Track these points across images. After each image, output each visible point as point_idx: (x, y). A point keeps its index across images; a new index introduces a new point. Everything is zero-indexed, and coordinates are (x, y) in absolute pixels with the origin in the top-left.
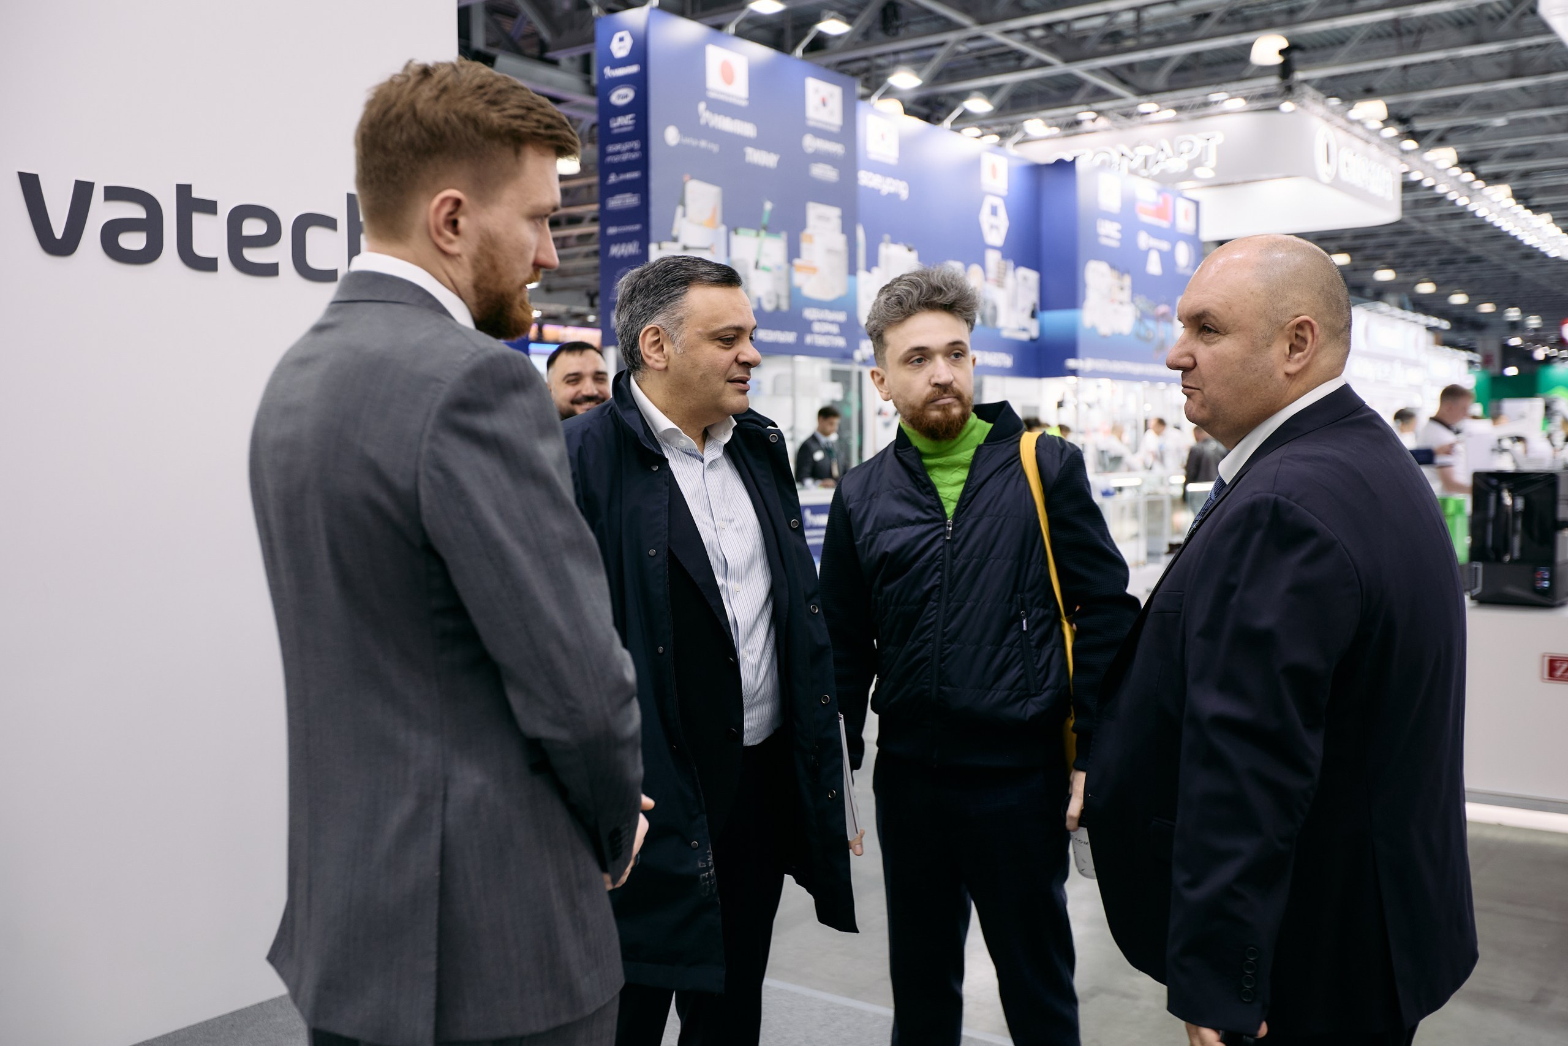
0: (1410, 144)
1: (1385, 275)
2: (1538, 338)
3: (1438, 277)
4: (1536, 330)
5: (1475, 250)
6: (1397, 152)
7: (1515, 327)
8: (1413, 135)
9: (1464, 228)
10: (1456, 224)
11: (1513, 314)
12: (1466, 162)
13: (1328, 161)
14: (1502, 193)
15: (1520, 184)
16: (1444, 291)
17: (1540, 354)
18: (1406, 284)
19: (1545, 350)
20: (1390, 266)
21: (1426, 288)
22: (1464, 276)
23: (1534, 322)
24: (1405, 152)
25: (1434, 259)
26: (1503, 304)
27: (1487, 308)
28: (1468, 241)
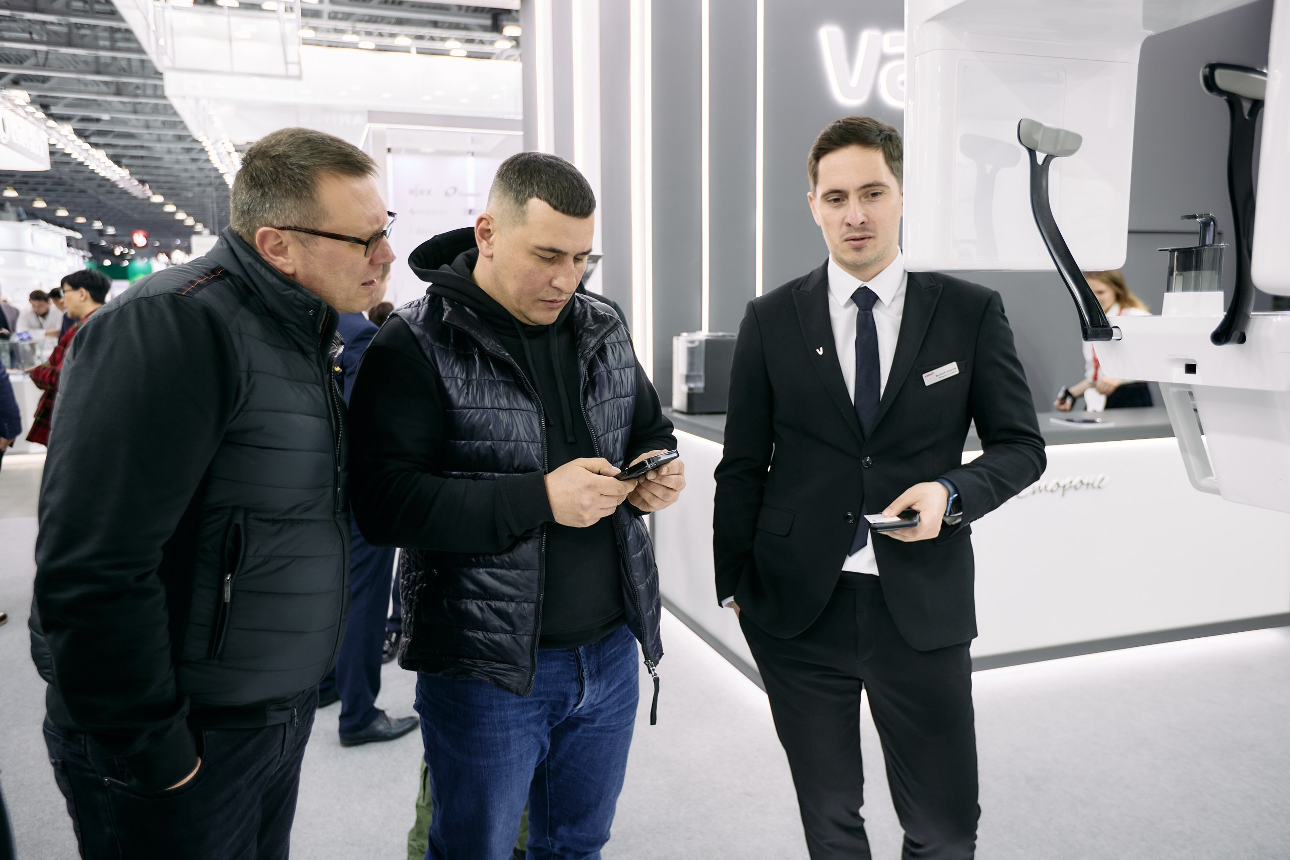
0: (51, 123)
1: (10, 193)
2: (115, 240)
3: (47, 198)
4: (112, 236)
5: (79, 185)
6: (44, 128)
7: (101, 233)
8: (51, 116)
9: (71, 171)
10: (66, 169)
11: (98, 225)
12: (79, 133)
13: (4, 131)
14: (101, 154)
15: (111, 151)
16: (51, 207)
17: (118, 251)
18: (23, 200)
19: (120, 248)
20: (15, 189)
21: (40, 204)
22: (63, 200)
23: (111, 231)
24: (50, 128)
25: (41, 188)
26: (91, 219)
27: (81, 220)
28: (73, 179)
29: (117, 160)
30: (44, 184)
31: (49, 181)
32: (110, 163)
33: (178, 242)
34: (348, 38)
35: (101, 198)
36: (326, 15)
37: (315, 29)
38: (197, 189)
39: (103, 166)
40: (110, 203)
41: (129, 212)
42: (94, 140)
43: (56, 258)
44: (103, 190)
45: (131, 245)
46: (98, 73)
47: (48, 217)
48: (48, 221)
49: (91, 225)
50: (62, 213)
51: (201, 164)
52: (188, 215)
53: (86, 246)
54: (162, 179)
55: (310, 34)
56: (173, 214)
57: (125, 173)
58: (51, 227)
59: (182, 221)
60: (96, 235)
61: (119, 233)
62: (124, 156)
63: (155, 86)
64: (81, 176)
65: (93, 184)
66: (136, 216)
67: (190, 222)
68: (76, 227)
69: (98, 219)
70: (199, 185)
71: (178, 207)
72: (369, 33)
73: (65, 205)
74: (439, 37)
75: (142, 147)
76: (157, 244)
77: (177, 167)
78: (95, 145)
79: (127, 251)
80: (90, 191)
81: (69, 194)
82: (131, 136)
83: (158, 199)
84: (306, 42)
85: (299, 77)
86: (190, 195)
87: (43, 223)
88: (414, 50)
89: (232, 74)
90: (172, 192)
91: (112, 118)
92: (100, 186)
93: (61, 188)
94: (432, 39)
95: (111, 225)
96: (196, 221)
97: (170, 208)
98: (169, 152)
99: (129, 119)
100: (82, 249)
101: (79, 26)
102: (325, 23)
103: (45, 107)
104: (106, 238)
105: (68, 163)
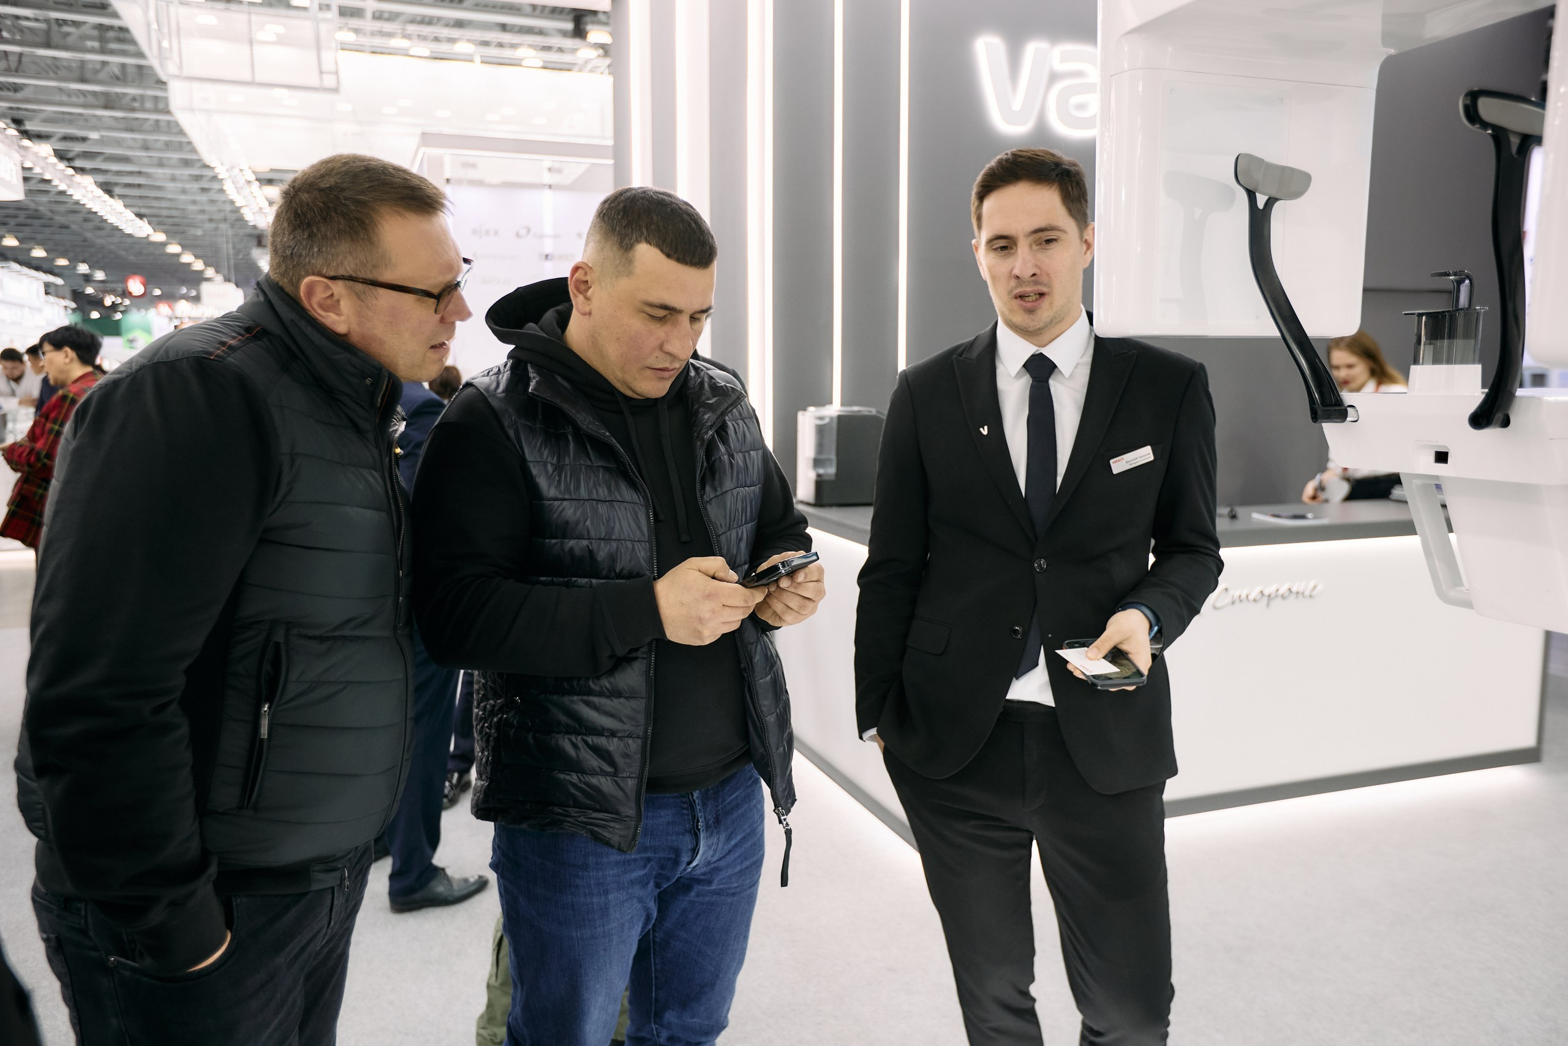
29: (108, 189)
30: (15, 217)
31: (22, 214)
32: (100, 192)
33: (184, 290)
34: (397, 42)
35: (88, 235)
36: (369, 15)
37: (357, 31)
38: (208, 226)
39: (90, 195)
40: (100, 241)
41: (123, 253)
42: (78, 163)
43: (31, 308)
44: (90, 225)
45: (126, 294)
46: (83, 80)
47: (20, 257)
48: (21, 263)
49: (75, 268)
50: (39, 253)
51: (213, 195)
52: (197, 257)
53: (68, 294)
54: (164, 213)
55: (349, 37)
56: (178, 255)
57: (118, 204)
58: (25, 270)
59: (189, 265)
60: (81, 281)
61: (110, 279)
62: (116, 184)
63: (156, 99)
64: (62, 208)
65: (78, 218)
66: (132, 258)
67: (198, 265)
68: (56, 271)
69: (84, 261)
70: (211, 220)
71: (184, 247)
72: (422, 38)
73: (42, 244)
74: (509, 43)
75: (139, 173)
76: (157, 292)
77: (183, 197)
78: (81, 170)
79: (119, 300)
80: (74, 227)
81: (47, 230)
82: (126, 160)
83: (159, 237)
84: (344, 47)
85: (336, 90)
86: (199, 233)
87: (15, 266)
88: (478, 59)
89: (251, 83)
90: (175, 227)
91: (102, 136)
92: (86, 220)
93: (37, 222)
94: (500, 45)
95: (100, 268)
96: (206, 265)
97: (174, 248)
98: (173, 179)
99: (123, 139)
100: (63, 298)
101: (61, 22)
102: (368, 24)
103: (17, 122)
104: (92, 284)
105: (47, 192)
